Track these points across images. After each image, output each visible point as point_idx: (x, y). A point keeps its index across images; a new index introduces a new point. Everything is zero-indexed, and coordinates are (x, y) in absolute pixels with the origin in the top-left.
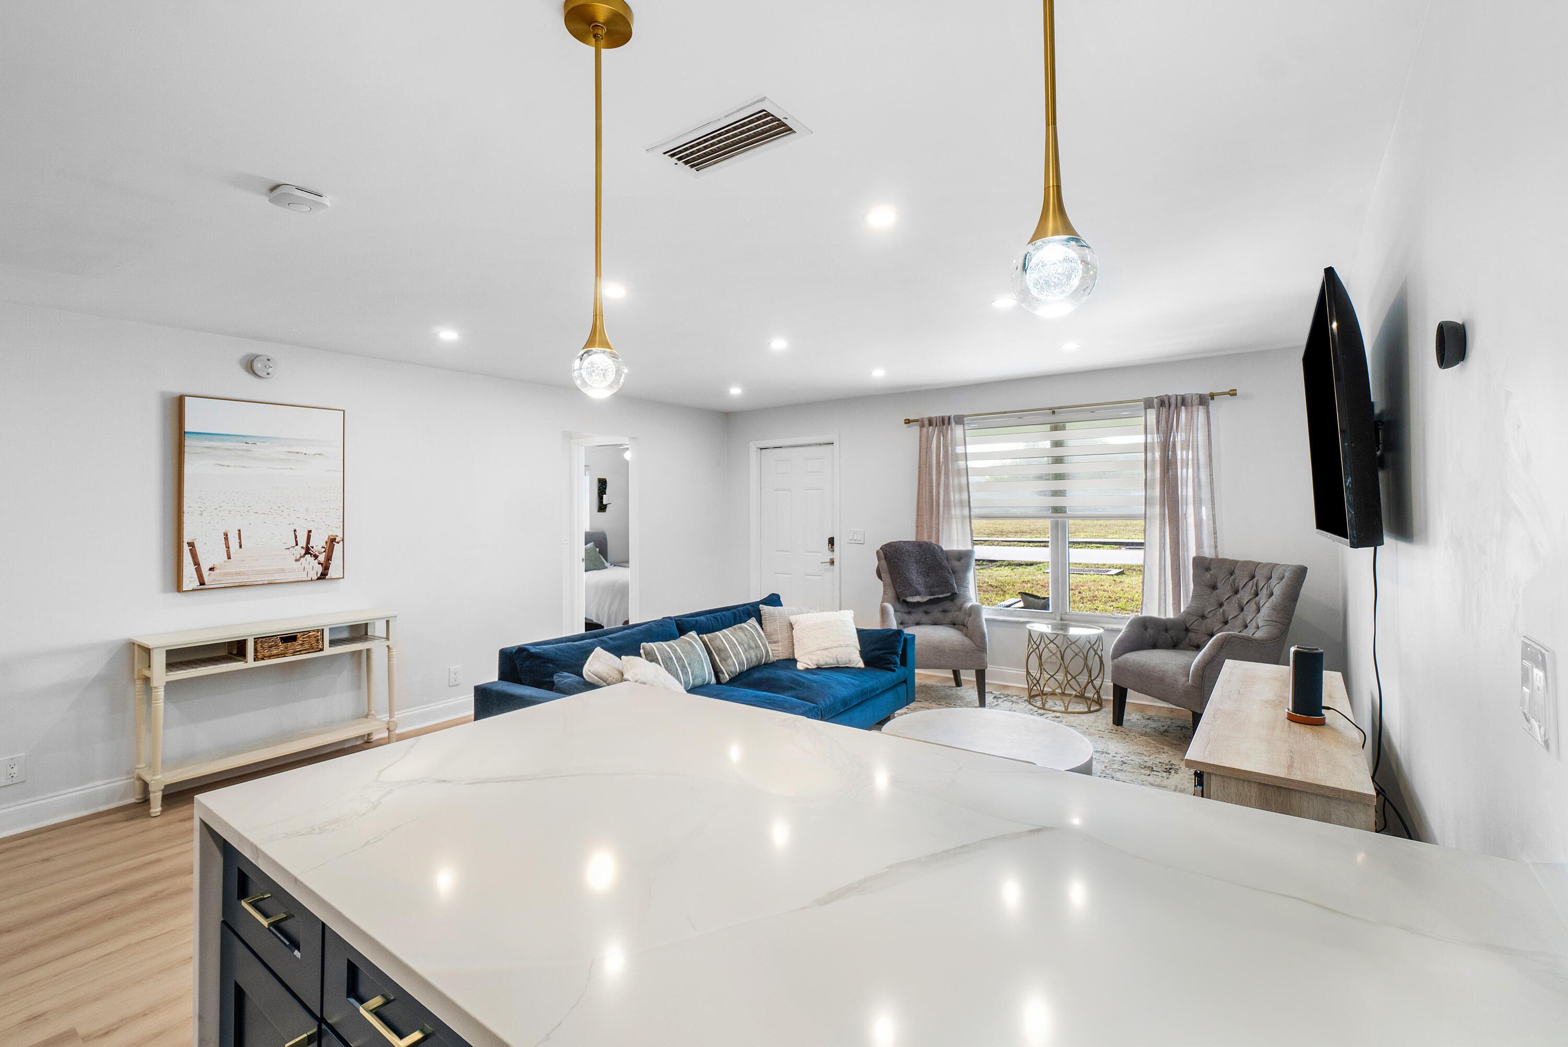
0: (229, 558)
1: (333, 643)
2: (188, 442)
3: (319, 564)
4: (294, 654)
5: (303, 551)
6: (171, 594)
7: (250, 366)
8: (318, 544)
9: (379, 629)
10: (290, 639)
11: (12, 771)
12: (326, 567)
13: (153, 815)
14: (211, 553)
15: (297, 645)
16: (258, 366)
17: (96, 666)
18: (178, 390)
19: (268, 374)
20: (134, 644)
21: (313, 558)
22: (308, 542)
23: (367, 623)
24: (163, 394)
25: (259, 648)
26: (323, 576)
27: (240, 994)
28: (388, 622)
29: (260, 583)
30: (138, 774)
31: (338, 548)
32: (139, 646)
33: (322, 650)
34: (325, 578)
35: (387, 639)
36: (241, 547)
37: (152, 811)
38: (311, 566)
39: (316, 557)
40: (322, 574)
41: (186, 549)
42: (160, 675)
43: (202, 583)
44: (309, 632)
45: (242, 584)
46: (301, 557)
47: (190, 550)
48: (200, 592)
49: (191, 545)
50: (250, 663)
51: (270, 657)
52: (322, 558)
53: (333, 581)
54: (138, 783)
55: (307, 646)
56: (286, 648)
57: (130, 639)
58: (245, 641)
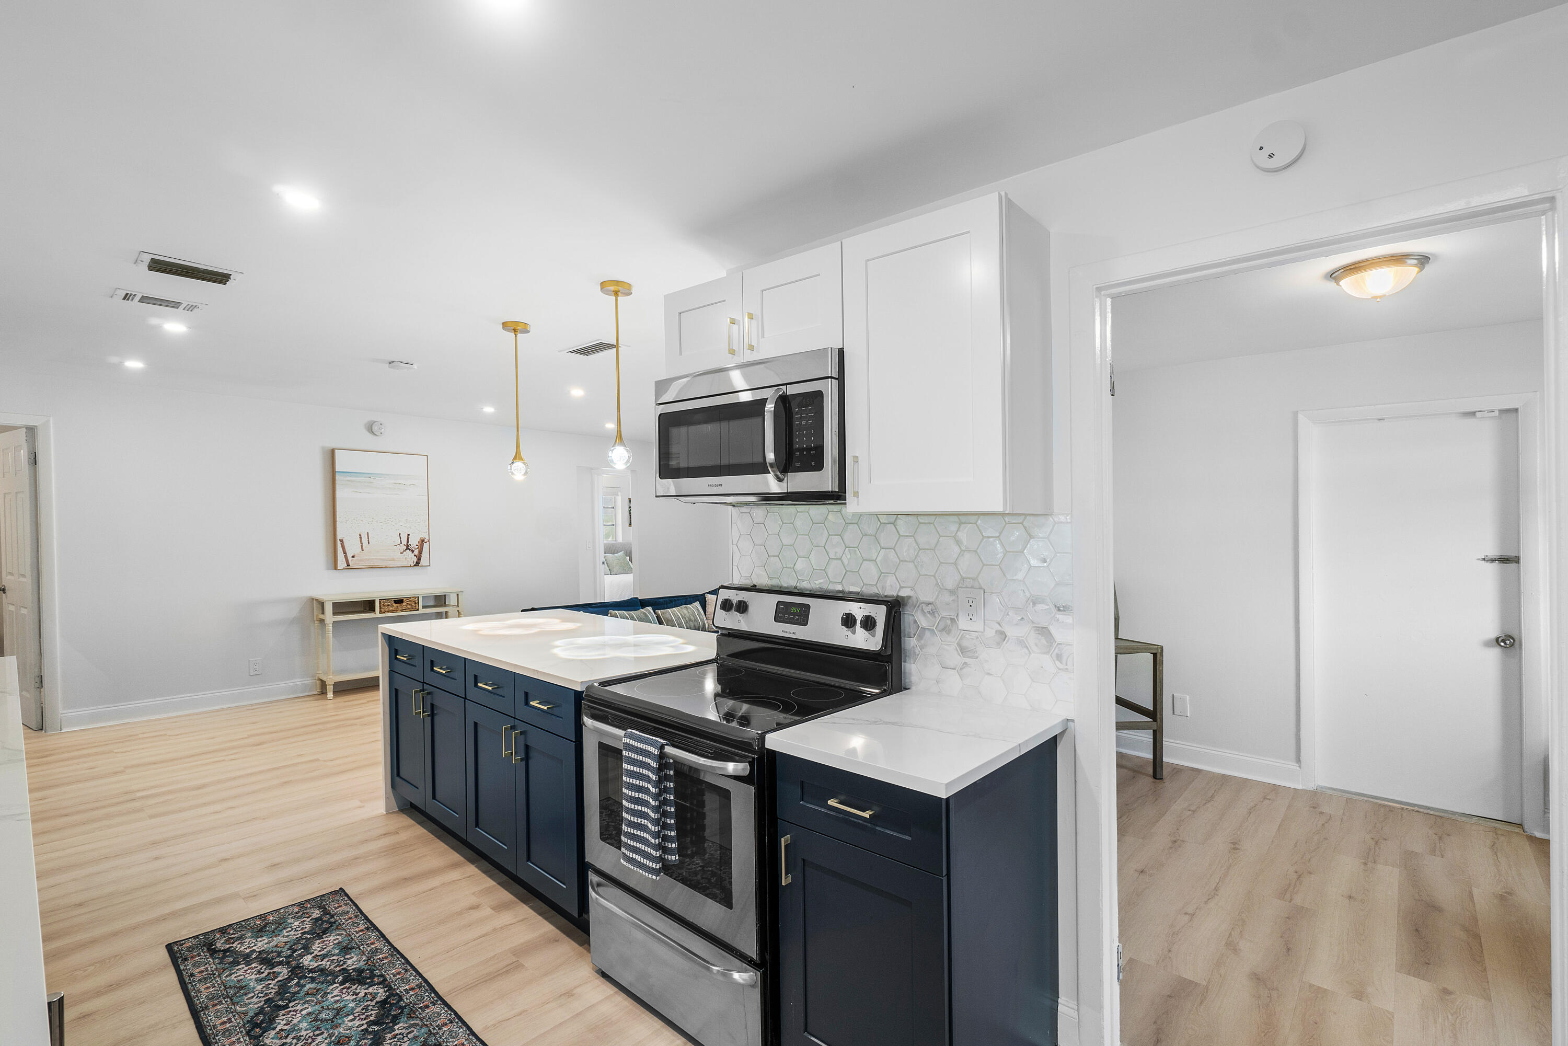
0: (363, 550)
1: (424, 607)
2: (338, 477)
3: (415, 556)
4: (402, 611)
5: (405, 548)
6: (332, 571)
7: (370, 428)
8: (414, 543)
9: (452, 600)
10: (399, 601)
11: (257, 667)
12: (419, 559)
13: (329, 699)
14: (352, 547)
15: (403, 605)
16: (375, 428)
17: (294, 611)
18: (331, 445)
19: (381, 433)
20: (313, 599)
21: (411, 552)
22: (408, 542)
23: (445, 595)
24: (323, 448)
25: (382, 606)
26: (417, 564)
27: (396, 690)
28: (458, 594)
29: (381, 566)
30: (318, 677)
31: (426, 546)
32: (317, 600)
33: (418, 610)
34: (418, 566)
35: (458, 606)
36: (369, 543)
37: (328, 696)
38: (410, 557)
39: (413, 551)
40: (416, 563)
41: (339, 543)
42: (329, 617)
43: (348, 565)
44: (410, 598)
45: (371, 567)
46: (404, 551)
47: (341, 544)
48: (348, 570)
49: (341, 541)
50: (377, 614)
51: (388, 612)
52: (416, 552)
53: (424, 567)
54: (318, 682)
55: (409, 607)
56: (397, 607)
57: (311, 596)
58: (374, 601)
